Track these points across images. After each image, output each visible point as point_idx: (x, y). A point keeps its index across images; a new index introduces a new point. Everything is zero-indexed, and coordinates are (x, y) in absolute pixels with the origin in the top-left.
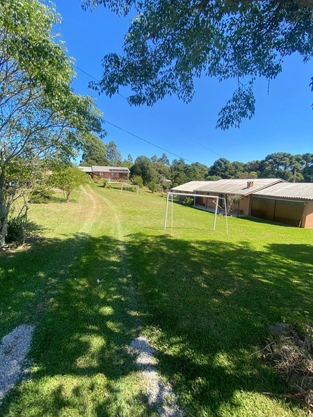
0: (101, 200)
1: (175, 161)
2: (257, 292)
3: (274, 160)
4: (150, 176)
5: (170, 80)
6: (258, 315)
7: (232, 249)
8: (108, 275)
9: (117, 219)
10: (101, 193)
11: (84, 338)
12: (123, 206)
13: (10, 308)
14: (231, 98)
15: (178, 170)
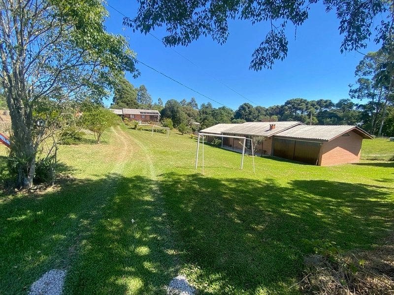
0: (133, 141)
1: (203, 105)
2: (287, 225)
3: (293, 105)
4: (180, 119)
5: (205, 21)
6: (291, 248)
7: (260, 186)
8: (143, 215)
9: (149, 159)
10: (133, 135)
11: (121, 281)
12: (154, 147)
13: (39, 252)
14: (264, 40)
15: (206, 113)
